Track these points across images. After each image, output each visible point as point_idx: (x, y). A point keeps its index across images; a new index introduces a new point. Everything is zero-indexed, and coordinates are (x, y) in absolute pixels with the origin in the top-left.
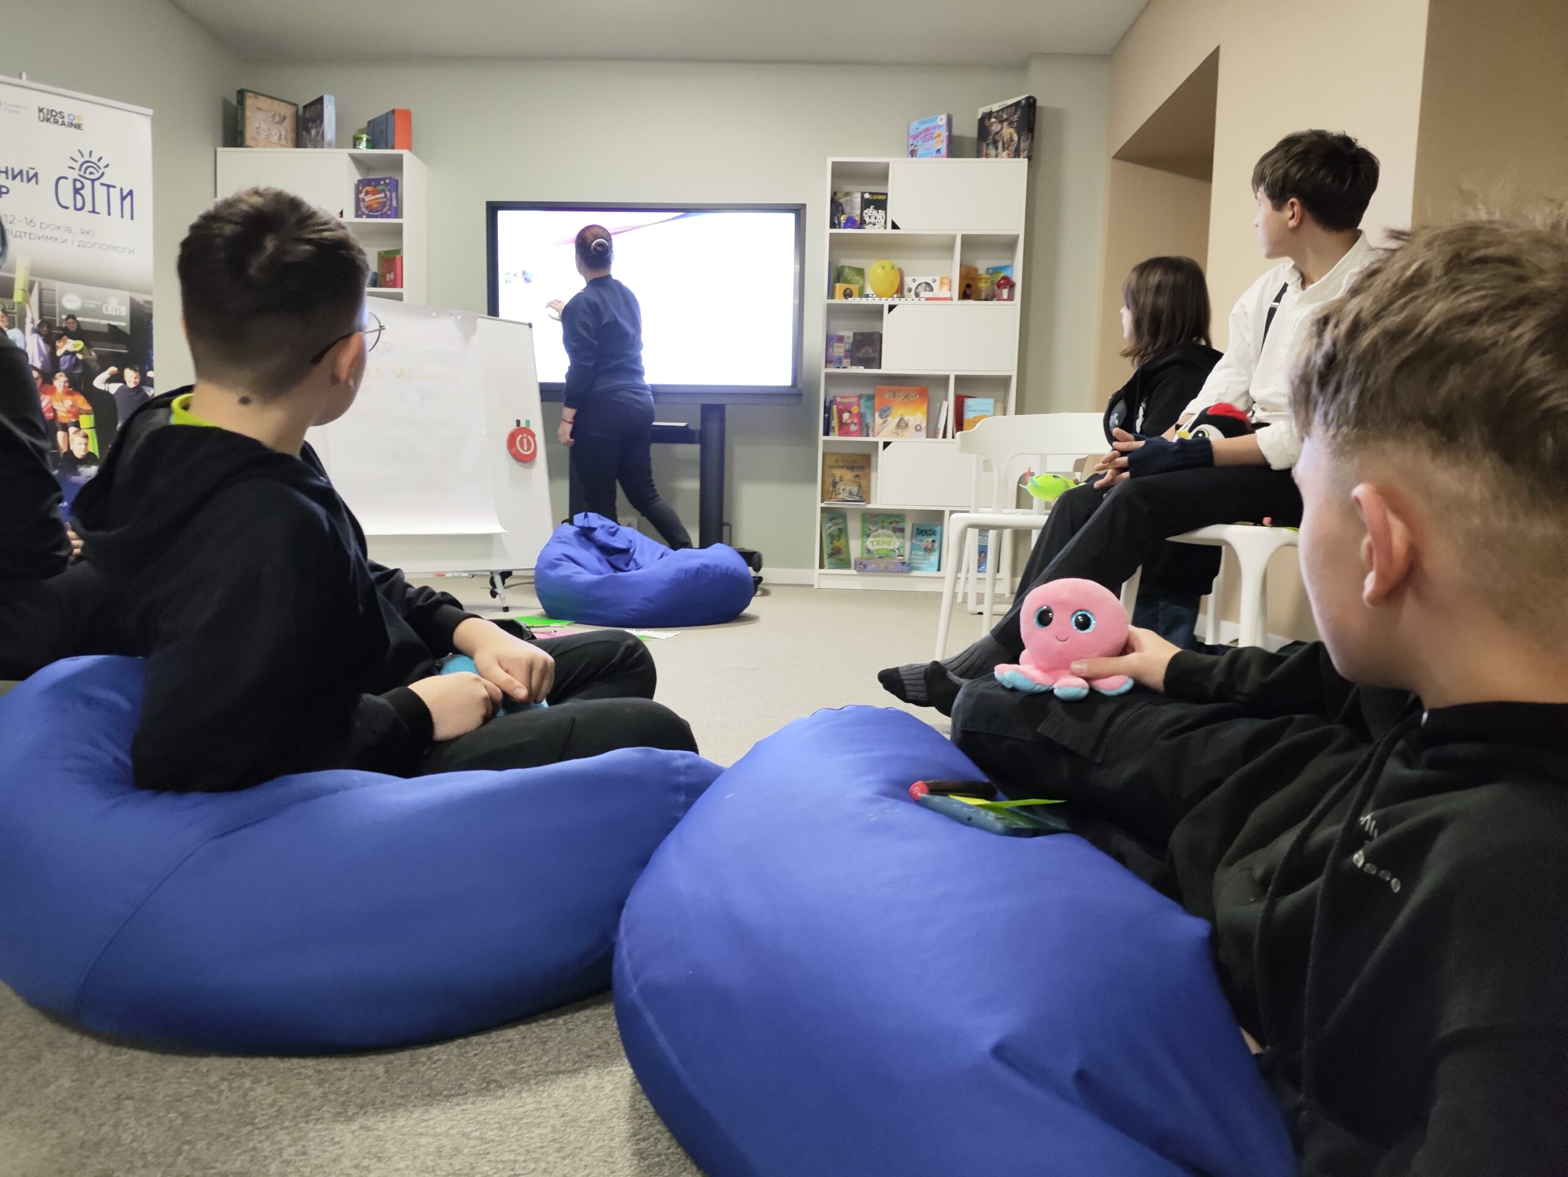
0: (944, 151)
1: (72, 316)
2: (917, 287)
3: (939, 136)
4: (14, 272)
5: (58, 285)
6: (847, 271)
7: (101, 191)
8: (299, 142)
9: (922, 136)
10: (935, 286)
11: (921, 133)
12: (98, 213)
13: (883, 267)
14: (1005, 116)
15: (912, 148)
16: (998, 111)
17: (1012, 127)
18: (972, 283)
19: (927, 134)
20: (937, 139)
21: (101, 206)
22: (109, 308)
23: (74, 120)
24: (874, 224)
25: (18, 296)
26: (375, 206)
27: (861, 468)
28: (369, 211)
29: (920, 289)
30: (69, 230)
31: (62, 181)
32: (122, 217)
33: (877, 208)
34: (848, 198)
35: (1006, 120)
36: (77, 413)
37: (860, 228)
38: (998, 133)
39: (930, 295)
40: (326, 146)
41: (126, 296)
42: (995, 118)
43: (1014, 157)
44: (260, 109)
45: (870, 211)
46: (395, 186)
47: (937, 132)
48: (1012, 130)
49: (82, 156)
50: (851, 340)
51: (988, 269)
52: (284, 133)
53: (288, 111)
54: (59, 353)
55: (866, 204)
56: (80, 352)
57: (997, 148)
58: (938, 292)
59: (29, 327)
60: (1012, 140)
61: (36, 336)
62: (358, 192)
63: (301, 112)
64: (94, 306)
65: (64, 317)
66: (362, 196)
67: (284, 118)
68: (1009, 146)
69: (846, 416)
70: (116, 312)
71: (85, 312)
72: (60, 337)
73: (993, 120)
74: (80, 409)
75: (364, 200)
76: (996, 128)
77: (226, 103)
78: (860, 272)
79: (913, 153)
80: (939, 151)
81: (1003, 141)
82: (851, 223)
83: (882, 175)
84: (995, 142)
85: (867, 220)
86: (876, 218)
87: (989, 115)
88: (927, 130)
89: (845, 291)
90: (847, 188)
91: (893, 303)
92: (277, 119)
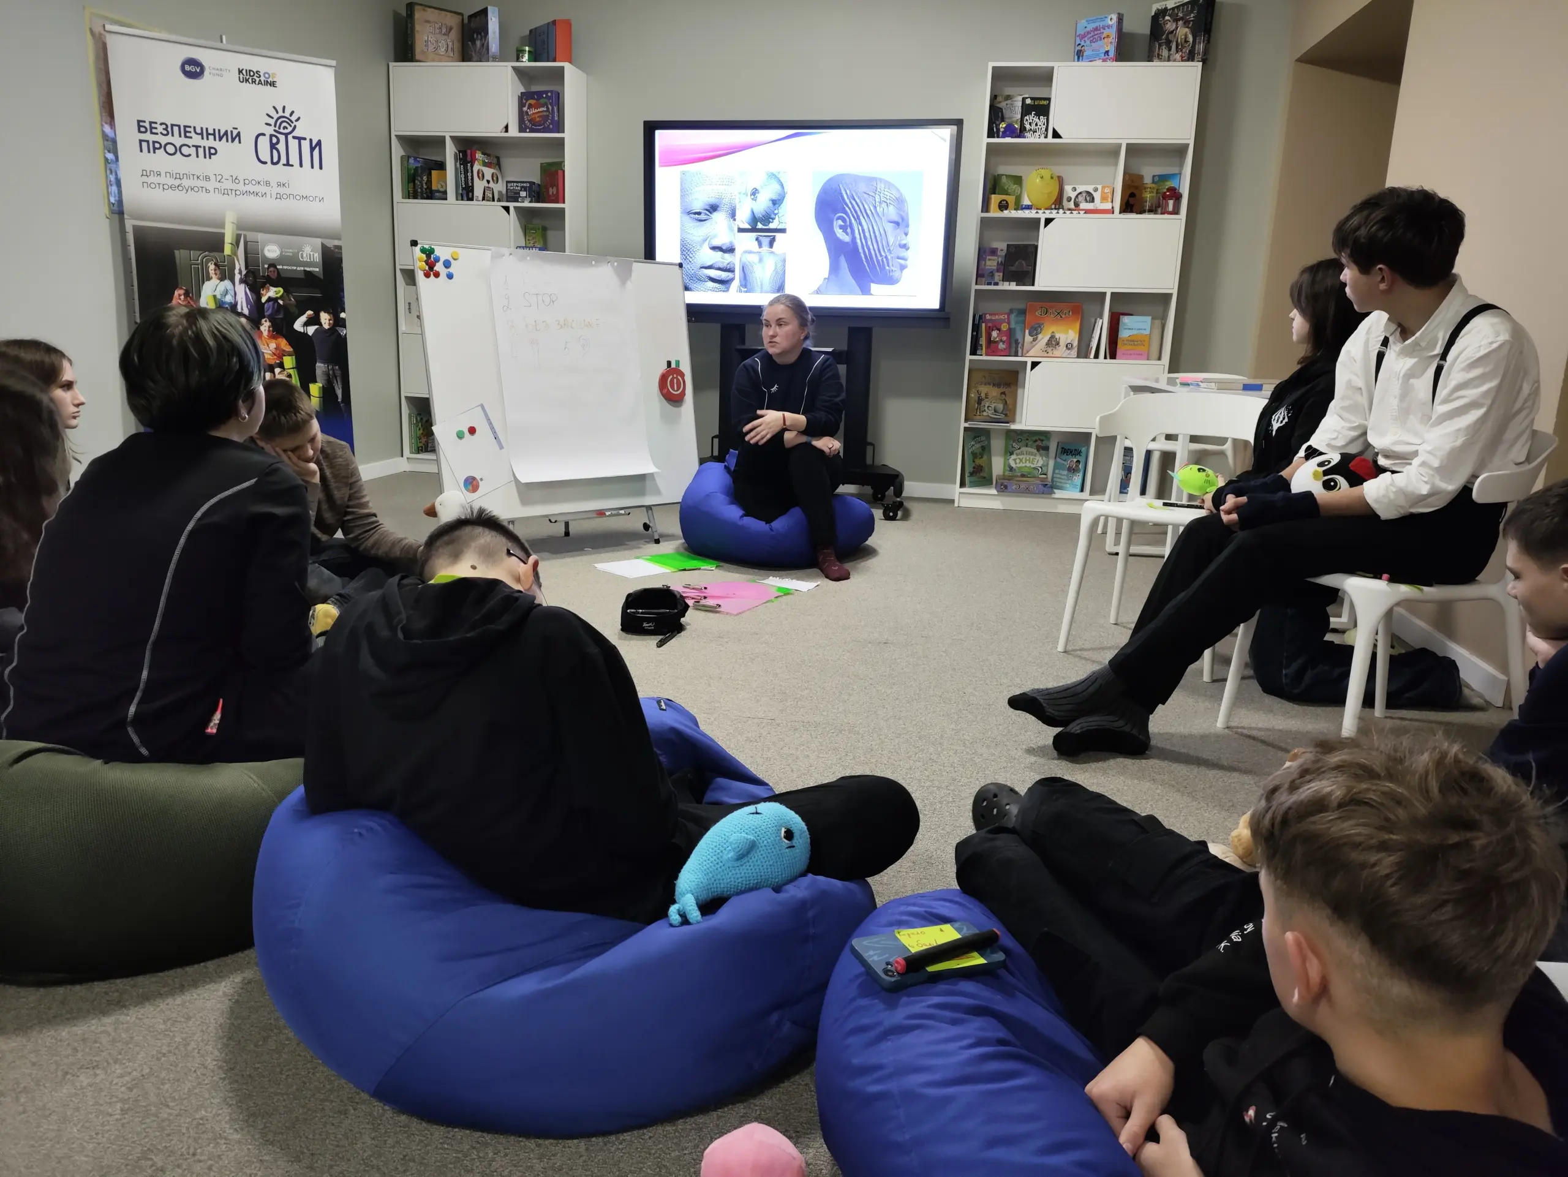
0: (1112, 54)
1: (273, 265)
2: (1077, 196)
3: (1108, 36)
4: (224, 228)
5: (260, 237)
6: (1004, 179)
7: (293, 144)
8: (465, 56)
9: (1090, 35)
10: (1097, 196)
11: (1088, 33)
12: (292, 166)
13: (1042, 177)
14: (1180, 15)
15: (1079, 48)
16: (1173, 9)
17: (1188, 27)
18: (1136, 192)
19: (1096, 34)
20: (1106, 40)
21: (294, 159)
22: (305, 256)
23: (269, 78)
24: (1035, 132)
25: (227, 250)
26: (538, 119)
27: (1008, 385)
28: (533, 125)
29: (1080, 198)
30: (268, 184)
31: (261, 138)
32: (312, 167)
33: (1038, 115)
34: (1009, 102)
35: (1182, 19)
36: (280, 354)
37: (1019, 137)
38: (1172, 32)
39: (1090, 206)
40: (491, 59)
41: (318, 242)
42: (1169, 15)
43: (1188, 60)
44: (428, 22)
45: (1031, 118)
46: (557, 100)
47: (1106, 32)
48: (1187, 30)
49: (277, 112)
50: (1003, 253)
51: (1154, 176)
52: (450, 44)
53: (453, 21)
54: (264, 300)
55: (1026, 110)
56: (281, 298)
57: (1170, 50)
58: (1098, 204)
59: (237, 277)
60: (1186, 41)
61: (243, 286)
62: (521, 105)
63: (466, 21)
64: (291, 254)
65: (266, 266)
66: (525, 109)
67: (451, 29)
68: (1183, 47)
69: (995, 334)
70: (310, 259)
71: (282, 259)
72: (263, 286)
73: (1167, 18)
74: (284, 351)
75: (527, 112)
76: (1170, 26)
77: (396, 15)
78: (1018, 180)
79: (1079, 55)
80: (1107, 52)
81: (1177, 42)
82: (1010, 131)
83: (1046, 77)
84: (1168, 43)
85: (1028, 127)
86: (1036, 125)
87: (1162, 12)
88: (1096, 29)
89: (1000, 202)
90: (1008, 91)
91: (1051, 216)
92: (444, 31)
